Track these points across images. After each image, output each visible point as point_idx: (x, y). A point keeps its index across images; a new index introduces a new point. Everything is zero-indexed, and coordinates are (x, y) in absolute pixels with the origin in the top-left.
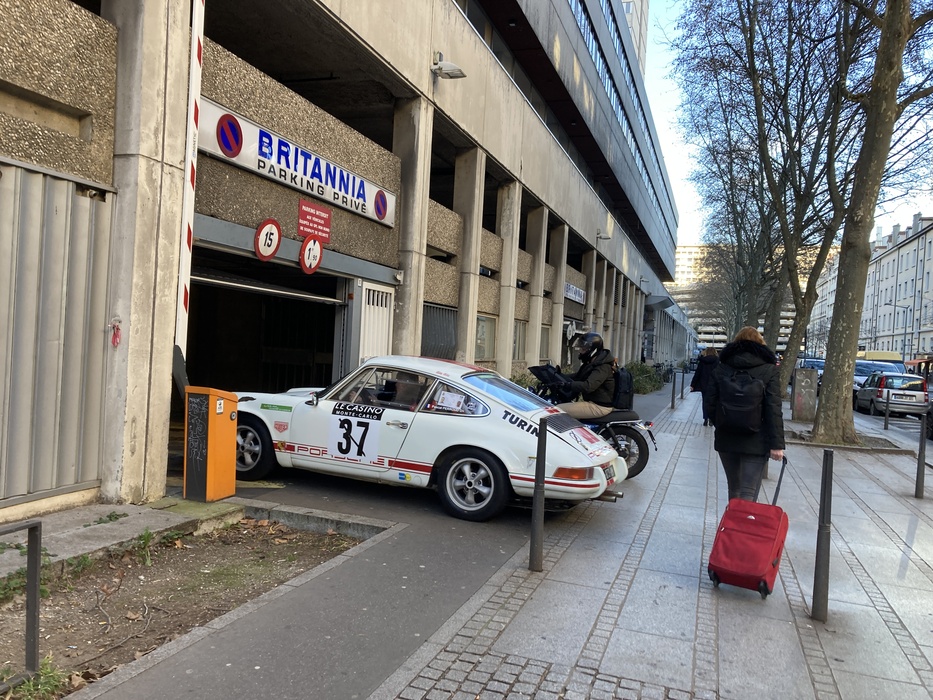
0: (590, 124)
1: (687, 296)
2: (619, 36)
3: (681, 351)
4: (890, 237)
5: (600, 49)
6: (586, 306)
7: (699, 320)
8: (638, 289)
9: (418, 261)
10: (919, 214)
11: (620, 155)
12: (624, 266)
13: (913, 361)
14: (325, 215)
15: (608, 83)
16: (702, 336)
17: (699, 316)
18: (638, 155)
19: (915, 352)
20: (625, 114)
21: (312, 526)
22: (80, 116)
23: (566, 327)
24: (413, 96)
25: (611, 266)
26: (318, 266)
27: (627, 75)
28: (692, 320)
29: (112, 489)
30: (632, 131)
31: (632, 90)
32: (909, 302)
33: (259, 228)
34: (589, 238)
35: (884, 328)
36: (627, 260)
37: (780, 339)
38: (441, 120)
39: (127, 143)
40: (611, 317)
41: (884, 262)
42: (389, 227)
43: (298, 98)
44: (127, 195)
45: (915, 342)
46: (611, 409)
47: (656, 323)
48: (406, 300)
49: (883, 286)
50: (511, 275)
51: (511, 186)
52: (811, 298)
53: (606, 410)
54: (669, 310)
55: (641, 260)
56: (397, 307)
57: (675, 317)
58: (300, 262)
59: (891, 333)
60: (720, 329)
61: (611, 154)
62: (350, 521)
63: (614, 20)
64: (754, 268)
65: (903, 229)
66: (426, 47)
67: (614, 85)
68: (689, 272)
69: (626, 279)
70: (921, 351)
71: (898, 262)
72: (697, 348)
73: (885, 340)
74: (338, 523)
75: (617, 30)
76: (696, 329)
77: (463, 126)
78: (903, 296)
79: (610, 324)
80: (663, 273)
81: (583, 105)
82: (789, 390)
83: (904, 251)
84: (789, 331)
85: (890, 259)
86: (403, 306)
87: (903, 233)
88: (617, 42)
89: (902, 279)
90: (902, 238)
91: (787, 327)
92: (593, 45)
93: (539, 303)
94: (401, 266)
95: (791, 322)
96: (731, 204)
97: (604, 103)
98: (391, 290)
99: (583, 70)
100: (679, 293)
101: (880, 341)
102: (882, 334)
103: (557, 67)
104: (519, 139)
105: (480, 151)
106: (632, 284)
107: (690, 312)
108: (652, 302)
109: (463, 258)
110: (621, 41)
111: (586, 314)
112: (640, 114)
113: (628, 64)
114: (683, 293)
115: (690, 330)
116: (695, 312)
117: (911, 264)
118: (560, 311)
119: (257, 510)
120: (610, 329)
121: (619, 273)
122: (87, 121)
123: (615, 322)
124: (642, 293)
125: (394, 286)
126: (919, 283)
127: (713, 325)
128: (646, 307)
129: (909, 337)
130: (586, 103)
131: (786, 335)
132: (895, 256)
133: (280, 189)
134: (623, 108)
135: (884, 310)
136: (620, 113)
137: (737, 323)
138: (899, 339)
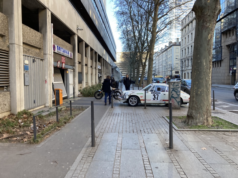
0: (97, 28)
1: (119, 65)
2: (102, 6)
3: (119, 78)
4: (161, 50)
5: (98, 10)
6: (101, 70)
7: (122, 70)
8: (110, 65)
9: (77, 65)
10: (166, 45)
11: (104, 34)
12: (107, 60)
13: (166, 77)
14: (64, 58)
15: (100, 18)
16: (123, 74)
17: (122, 69)
18: (107, 33)
19: (166, 75)
20: (104, 24)
21: (78, 108)
22: (39, 49)
23: (98, 74)
24: (74, 34)
25: (105, 61)
26: (64, 68)
27: (104, 15)
28: (120, 70)
29: (47, 105)
30: (106, 28)
31: (105, 18)
32: (165, 65)
33: (58, 62)
34: (101, 55)
35: (161, 70)
36: (108, 58)
37: (140, 74)
38: (79, 38)
39: (46, 52)
40: (106, 72)
41: (160, 56)
42: (72, 59)
43: (61, 39)
44: (46, 60)
45: (166, 73)
46: (115, 88)
47: (114, 72)
48: (76, 72)
49: (160, 61)
50: (89, 65)
51: (88, 47)
52: (145, 66)
53: (115, 89)
54: (116, 69)
55: (110, 58)
56: (74, 73)
57: (117, 70)
58: (62, 67)
59: (162, 71)
60: (127, 72)
61: (102, 34)
62: (84, 106)
63: (101, 3)
64: (134, 59)
65: (163, 48)
66: (76, 25)
67: (102, 18)
68: (119, 59)
69: (108, 63)
70: (168, 75)
71: (162, 56)
72: (122, 77)
73: (161, 73)
74: (82, 107)
75: (101, 5)
76: (122, 73)
77: (81, 38)
78: (164, 63)
79: (106, 73)
80: (114, 60)
81: (96, 24)
82: (142, 85)
83: (164, 53)
84: (142, 72)
85: (161, 55)
86: (75, 73)
87: (163, 49)
88: (101, 8)
89: (163, 60)
90: (163, 51)
91: (141, 71)
92: (97, 10)
93: (94, 70)
94: (74, 66)
95: (142, 70)
96: (128, 44)
97: (100, 22)
98: (72, 70)
99: (95, 16)
100: (117, 64)
101: (160, 73)
102: (160, 72)
103: (91, 16)
104: (89, 38)
105: (84, 42)
106: (109, 64)
107: (120, 68)
108: (113, 67)
109: (82, 63)
110: (102, 7)
111: (101, 72)
112: (107, 23)
113: (104, 12)
114: (118, 64)
115: (120, 73)
116: (121, 68)
117: (165, 56)
118: (97, 71)
119: (68, 107)
120: (106, 74)
121: (107, 62)
122: (41, 49)
123: (107, 73)
124: (111, 66)
125: (73, 69)
126: (167, 60)
127: (125, 71)
128: (112, 69)
129: (165, 72)
130: (96, 23)
131: (141, 73)
132: (162, 54)
133: (59, 55)
134: (104, 23)
135: (160, 66)
136: (103, 24)
137: (131, 71)
138: (164, 72)
